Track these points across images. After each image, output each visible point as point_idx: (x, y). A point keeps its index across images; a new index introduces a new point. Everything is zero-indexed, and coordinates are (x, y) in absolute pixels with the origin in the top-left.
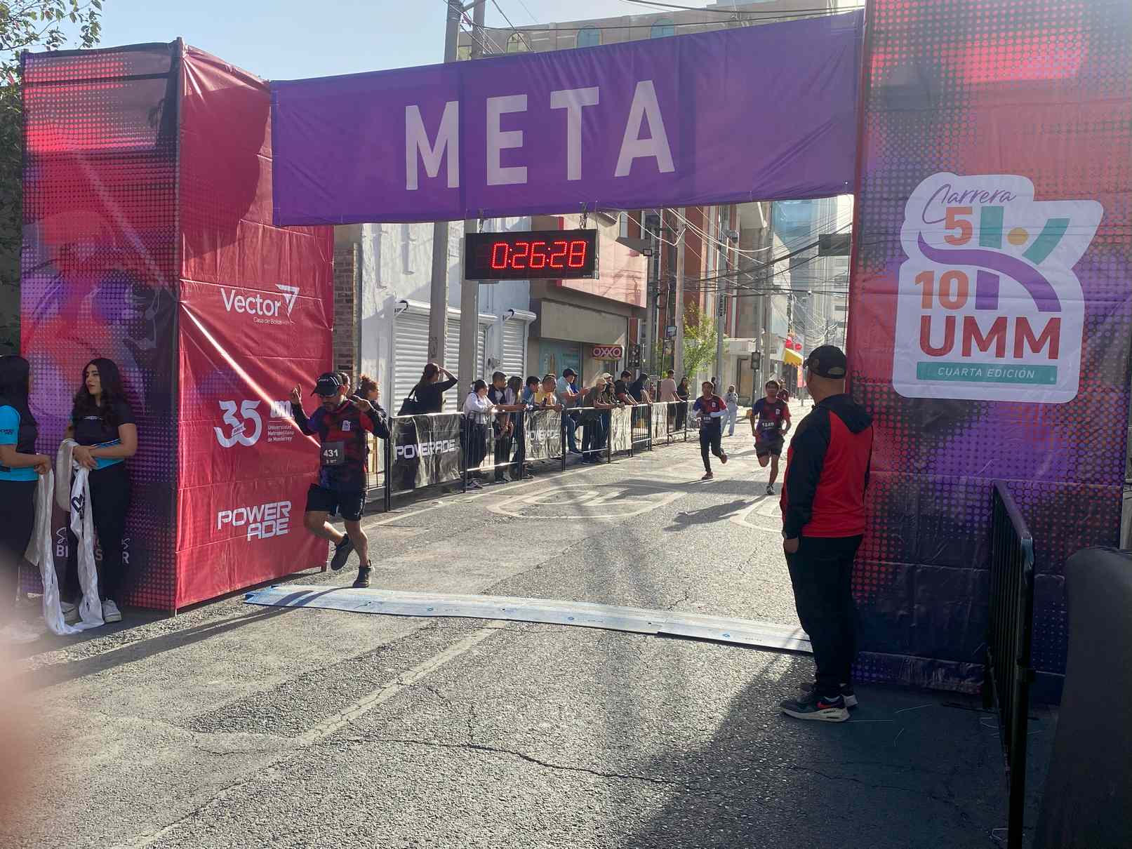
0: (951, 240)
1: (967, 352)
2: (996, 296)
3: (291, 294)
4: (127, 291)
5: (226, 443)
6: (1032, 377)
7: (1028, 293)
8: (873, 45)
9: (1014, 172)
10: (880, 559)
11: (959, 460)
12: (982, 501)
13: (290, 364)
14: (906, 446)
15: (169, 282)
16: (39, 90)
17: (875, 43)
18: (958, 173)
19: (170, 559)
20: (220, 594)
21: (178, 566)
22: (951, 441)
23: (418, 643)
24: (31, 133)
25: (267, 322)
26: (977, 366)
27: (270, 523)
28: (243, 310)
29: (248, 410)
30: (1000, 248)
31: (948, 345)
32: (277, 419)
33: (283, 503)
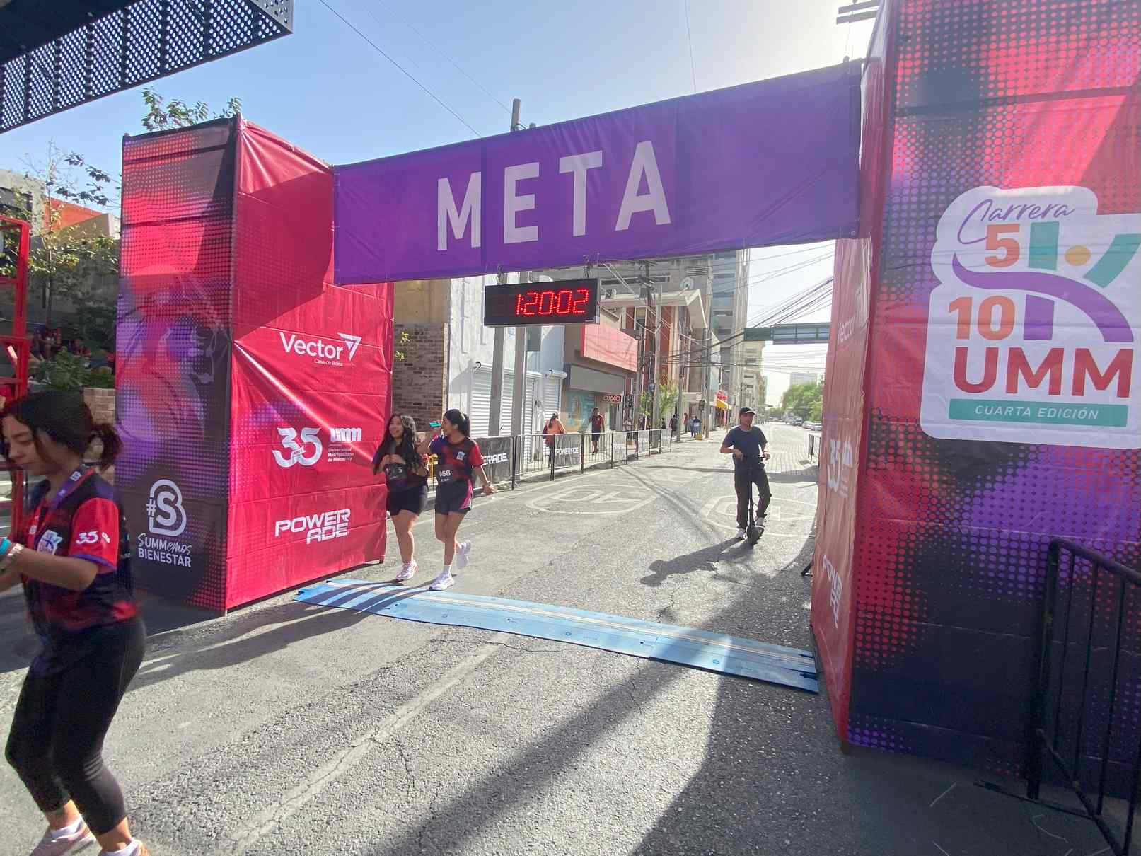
0: (992, 261)
1: (1011, 387)
2: (1050, 324)
3: (353, 342)
4: (192, 332)
5: (286, 464)
6: (1095, 417)
7: (1092, 322)
8: (899, 52)
9: (1071, 183)
10: (903, 616)
11: (1001, 511)
12: (1028, 559)
13: (350, 398)
14: (935, 493)
15: (224, 323)
16: (133, 166)
17: (902, 48)
18: (1001, 186)
19: (221, 566)
20: (275, 591)
21: (228, 572)
22: (990, 489)
23: (419, 664)
24: (127, 201)
25: (329, 363)
26: (1025, 405)
27: (330, 528)
28: (304, 352)
29: (308, 436)
30: (1054, 269)
31: (989, 381)
32: (337, 443)
33: (343, 511)
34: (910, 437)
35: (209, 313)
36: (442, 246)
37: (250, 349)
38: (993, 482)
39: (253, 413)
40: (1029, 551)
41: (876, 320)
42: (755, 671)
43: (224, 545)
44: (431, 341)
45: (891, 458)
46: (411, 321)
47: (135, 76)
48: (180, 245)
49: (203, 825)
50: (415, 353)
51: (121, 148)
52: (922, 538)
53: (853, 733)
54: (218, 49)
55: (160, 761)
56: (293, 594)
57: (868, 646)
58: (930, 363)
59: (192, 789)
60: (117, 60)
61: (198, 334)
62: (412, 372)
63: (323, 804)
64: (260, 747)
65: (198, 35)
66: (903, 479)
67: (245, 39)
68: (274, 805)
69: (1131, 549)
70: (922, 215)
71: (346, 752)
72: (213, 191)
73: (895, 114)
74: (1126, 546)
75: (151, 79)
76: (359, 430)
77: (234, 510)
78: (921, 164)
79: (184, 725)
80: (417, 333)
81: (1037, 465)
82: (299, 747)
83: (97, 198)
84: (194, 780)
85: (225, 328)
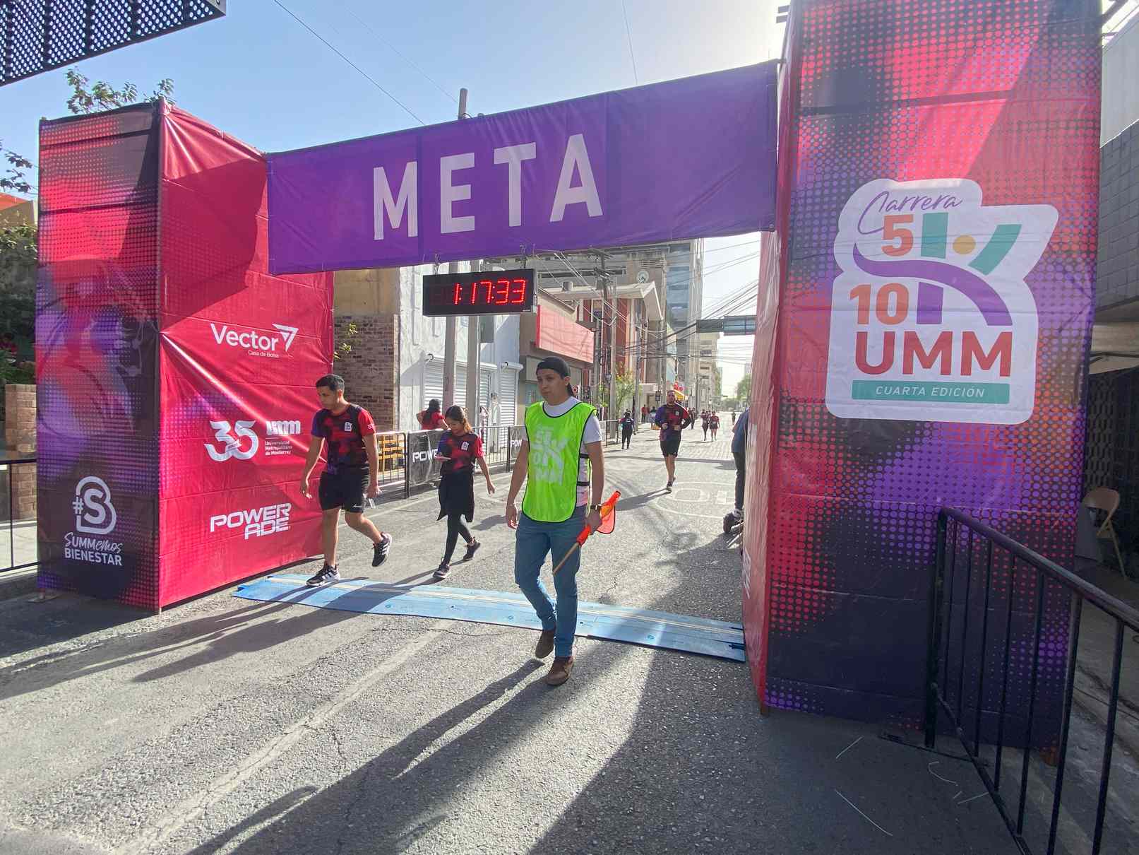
0: (889, 250)
1: (908, 369)
2: (939, 310)
3: (290, 334)
4: (118, 323)
5: (222, 458)
6: (981, 396)
7: (975, 306)
8: (803, 54)
9: (959, 176)
10: (812, 586)
11: (900, 485)
12: (924, 528)
13: (287, 391)
14: (840, 469)
15: (151, 314)
16: (52, 151)
17: (805, 51)
18: (897, 178)
19: (153, 563)
20: (213, 587)
21: (162, 569)
22: (890, 465)
23: (359, 653)
24: (45, 189)
25: (264, 354)
26: (920, 384)
27: (269, 522)
28: (236, 344)
29: (243, 429)
30: (944, 257)
31: (887, 363)
32: (273, 436)
33: (284, 505)
34: (817, 417)
35: (134, 304)
36: (379, 235)
37: (180, 341)
38: (893, 457)
39: (183, 406)
40: (924, 521)
41: (785, 308)
42: (687, 644)
43: (156, 541)
44: (381, 333)
45: (800, 437)
46: (359, 312)
47: (59, 57)
48: (103, 234)
49: (127, 815)
50: (364, 345)
51: (37, 131)
52: (829, 512)
53: (770, 695)
54: (146, 30)
55: (85, 757)
56: (232, 590)
57: (782, 614)
58: (833, 346)
59: (117, 782)
60: (40, 40)
61: (124, 326)
62: (361, 364)
63: (252, 789)
64: (190, 738)
65: (126, 15)
66: (811, 457)
67: (176, 20)
68: (201, 793)
69: (1014, 516)
70: (826, 207)
71: (279, 738)
72: (137, 179)
73: (800, 113)
74: (1010, 515)
75: (75, 60)
76: (298, 423)
77: (166, 504)
78: (824, 158)
79: (110, 722)
80: (365, 325)
81: (932, 441)
82: (230, 737)
83: (18, 185)
84: (120, 774)
85: (152, 319)
